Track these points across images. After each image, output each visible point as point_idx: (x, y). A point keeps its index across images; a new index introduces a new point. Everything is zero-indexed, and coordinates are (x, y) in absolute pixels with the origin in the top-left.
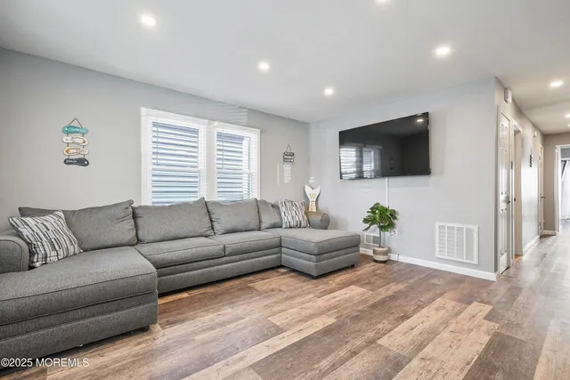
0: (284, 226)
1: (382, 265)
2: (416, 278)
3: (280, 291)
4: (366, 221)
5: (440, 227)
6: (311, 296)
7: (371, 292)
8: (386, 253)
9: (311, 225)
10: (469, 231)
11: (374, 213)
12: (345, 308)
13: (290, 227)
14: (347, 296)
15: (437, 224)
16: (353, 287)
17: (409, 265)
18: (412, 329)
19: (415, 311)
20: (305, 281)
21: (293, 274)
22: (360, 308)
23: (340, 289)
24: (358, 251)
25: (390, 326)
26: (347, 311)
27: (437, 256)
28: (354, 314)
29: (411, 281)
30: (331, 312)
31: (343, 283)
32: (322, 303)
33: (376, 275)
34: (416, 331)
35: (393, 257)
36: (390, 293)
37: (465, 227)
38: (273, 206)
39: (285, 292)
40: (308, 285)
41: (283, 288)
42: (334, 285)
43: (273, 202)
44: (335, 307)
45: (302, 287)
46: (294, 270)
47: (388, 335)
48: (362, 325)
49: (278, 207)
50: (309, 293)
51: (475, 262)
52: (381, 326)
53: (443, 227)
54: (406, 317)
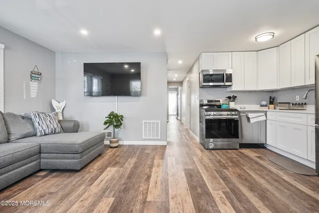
0: (39, 134)
1: (116, 149)
2: (138, 153)
3: (50, 193)
4: (106, 123)
5: (145, 123)
6: (83, 187)
7: (122, 168)
8: (117, 142)
9: (64, 130)
10: (157, 123)
11: (110, 118)
12: (114, 186)
13: (45, 135)
14: (109, 176)
15: (144, 121)
16: (109, 169)
17: (130, 146)
18: (156, 183)
19: (150, 172)
20: (69, 177)
21: (54, 174)
22: (123, 182)
23: (101, 173)
24: (103, 143)
25: (146, 186)
26: (117, 188)
27: (143, 138)
28: (123, 188)
29: (137, 155)
30: (107, 193)
31: (101, 168)
32: (95, 189)
33: (117, 156)
34: (159, 183)
35: (121, 143)
36: (132, 165)
37: (151, 122)
38: (23, 118)
39: (56, 193)
40: (75, 179)
41: (52, 190)
42: (95, 172)
43: (23, 114)
44: (107, 189)
45: (71, 182)
46: (54, 171)
47: (149, 192)
48: (132, 193)
49: (31, 119)
50: (80, 185)
51: (159, 138)
52: (141, 189)
53: (146, 123)
54: (149, 177)
